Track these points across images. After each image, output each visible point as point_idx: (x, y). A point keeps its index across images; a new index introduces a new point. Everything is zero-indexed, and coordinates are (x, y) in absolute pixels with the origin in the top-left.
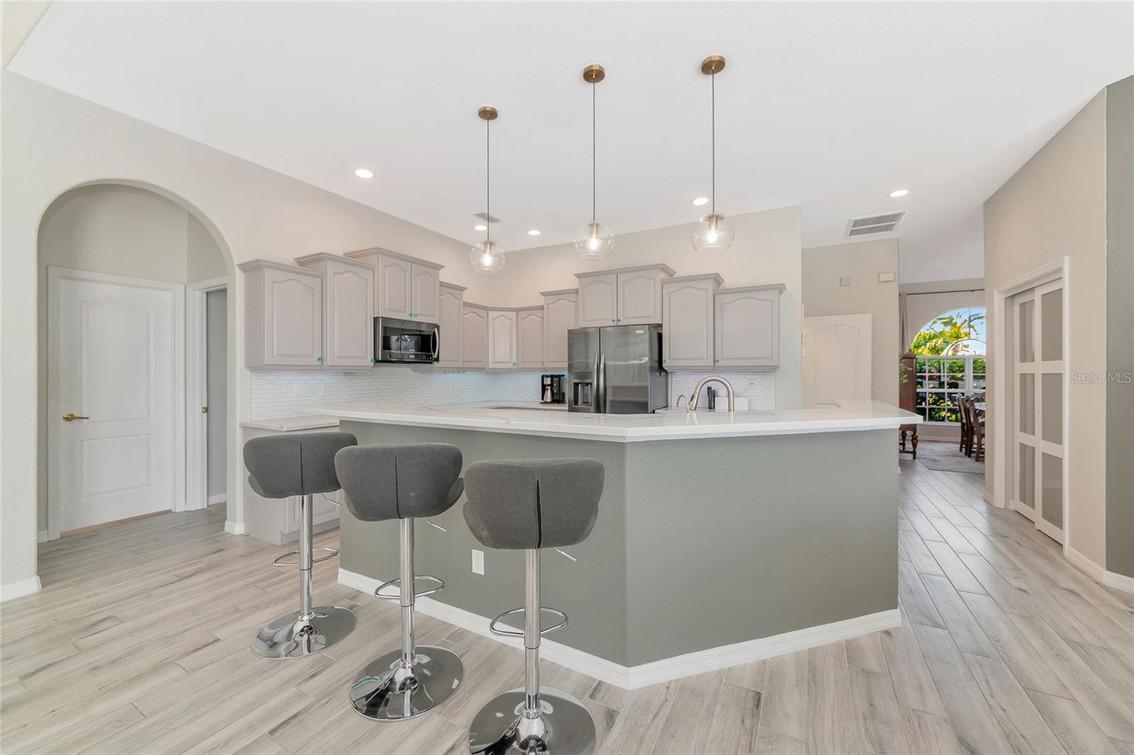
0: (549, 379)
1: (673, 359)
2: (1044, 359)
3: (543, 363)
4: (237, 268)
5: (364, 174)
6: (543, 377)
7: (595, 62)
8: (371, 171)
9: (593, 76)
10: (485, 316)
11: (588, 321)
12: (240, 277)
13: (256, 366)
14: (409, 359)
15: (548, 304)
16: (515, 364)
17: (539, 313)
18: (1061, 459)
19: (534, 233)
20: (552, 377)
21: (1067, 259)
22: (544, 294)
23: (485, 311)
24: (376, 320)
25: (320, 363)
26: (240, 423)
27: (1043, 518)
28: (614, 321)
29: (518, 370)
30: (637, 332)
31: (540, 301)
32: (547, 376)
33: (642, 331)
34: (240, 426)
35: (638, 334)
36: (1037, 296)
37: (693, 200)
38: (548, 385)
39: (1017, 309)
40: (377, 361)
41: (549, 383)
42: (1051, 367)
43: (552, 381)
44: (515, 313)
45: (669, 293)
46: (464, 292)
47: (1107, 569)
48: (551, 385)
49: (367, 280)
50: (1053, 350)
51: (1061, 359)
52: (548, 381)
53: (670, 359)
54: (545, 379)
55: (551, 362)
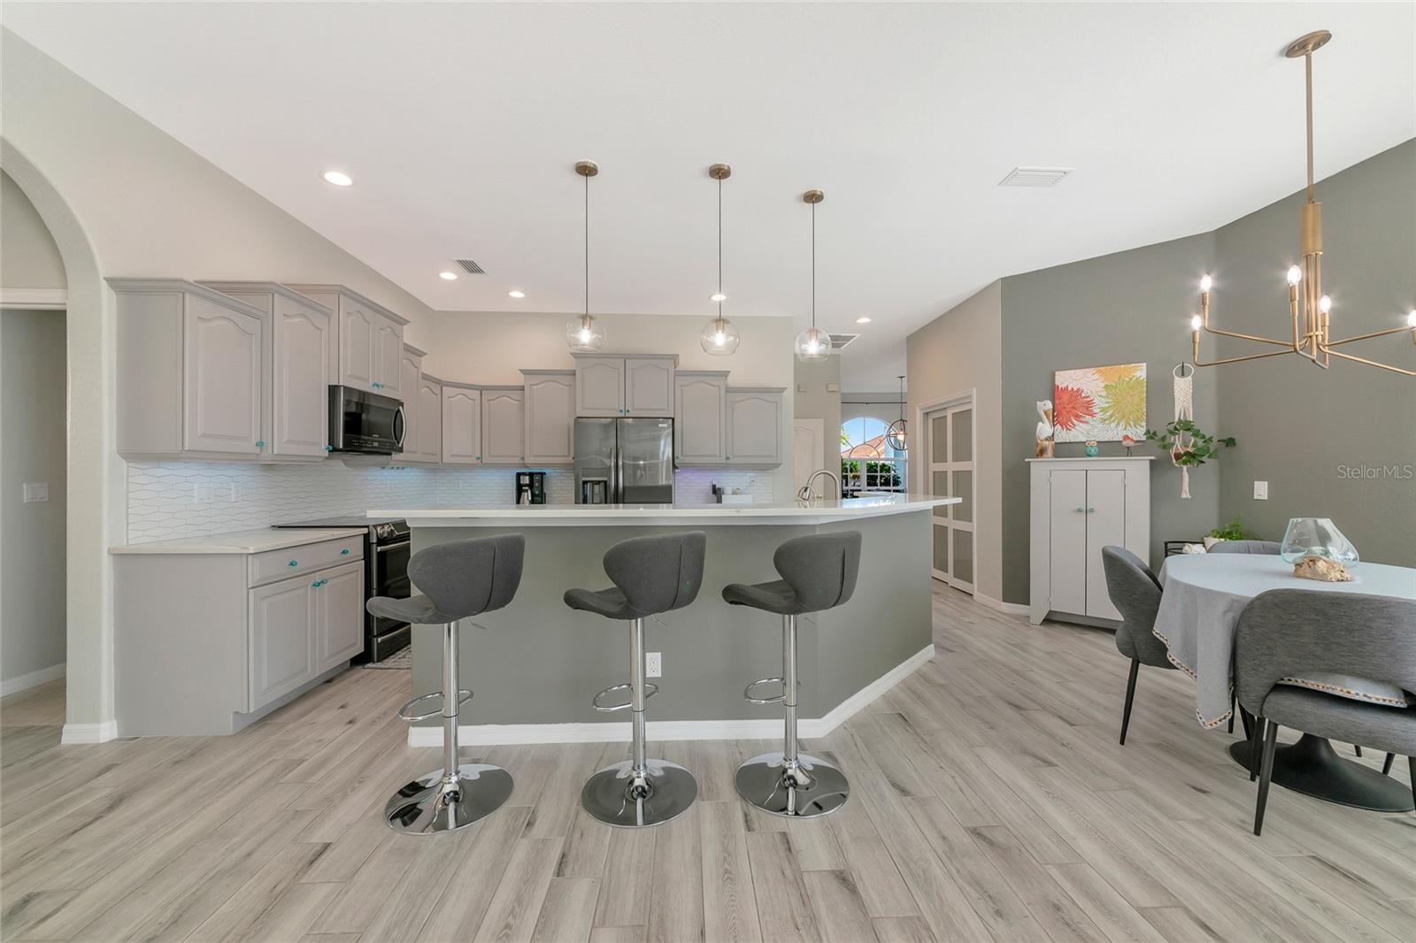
0: (527, 477)
1: (686, 456)
2: (954, 461)
3: (523, 458)
4: (104, 283)
5: (338, 178)
6: (519, 475)
7: (724, 161)
8: (350, 177)
9: (719, 173)
10: (438, 392)
11: (588, 409)
12: (108, 301)
13: (138, 452)
14: (373, 447)
15: (531, 385)
16: (478, 458)
17: (516, 395)
18: (971, 533)
19: (517, 294)
20: (531, 475)
21: (975, 390)
22: (525, 372)
23: (439, 386)
24: (333, 390)
25: (258, 450)
26: (109, 549)
27: (955, 576)
28: (621, 411)
29: (481, 465)
30: (660, 425)
31: (519, 380)
32: (524, 474)
33: (666, 425)
34: (109, 553)
35: (662, 428)
36: (949, 414)
37: (711, 296)
38: (526, 485)
39: (930, 422)
40: (334, 450)
41: (527, 482)
42: (962, 466)
43: (532, 480)
44: (478, 392)
45: (681, 386)
46: (423, 358)
47: (1004, 601)
48: (531, 485)
49: (321, 330)
50: (963, 453)
51: (971, 460)
52: (526, 480)
53: (682, 455)
54: (521, 477)
55: (536, 456)
